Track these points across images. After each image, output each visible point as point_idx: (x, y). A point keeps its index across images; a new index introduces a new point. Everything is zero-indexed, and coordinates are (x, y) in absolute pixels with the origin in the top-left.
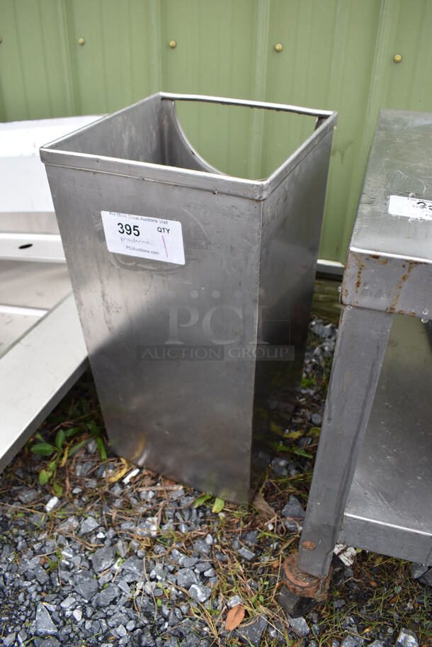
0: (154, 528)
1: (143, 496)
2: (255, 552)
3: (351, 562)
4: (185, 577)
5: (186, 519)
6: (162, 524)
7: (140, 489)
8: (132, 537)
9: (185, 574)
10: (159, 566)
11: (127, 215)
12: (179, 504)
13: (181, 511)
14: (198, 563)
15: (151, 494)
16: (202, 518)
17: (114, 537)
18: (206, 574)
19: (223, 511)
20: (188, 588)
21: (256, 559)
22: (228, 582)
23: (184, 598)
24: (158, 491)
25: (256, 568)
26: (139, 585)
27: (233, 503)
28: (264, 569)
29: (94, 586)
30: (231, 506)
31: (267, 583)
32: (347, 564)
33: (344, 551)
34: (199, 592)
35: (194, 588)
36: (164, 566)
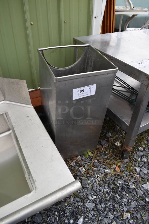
0: (84, 169)
1: (73, 166)
2: (106, 156)
3: (120, 144)
4: (102, 171)
5: (87, 161)
6: (84, 167)
7: (71, 164)
8: (83, 175)
9: (102, 170)
10: (95, 174)
11: (81, 88)
12: (83, 160)
13: (85, 161)
14: (100, 167)
15: (74, 164)
16: (89, 159)
17: (79, 178)
18: (104, 167)
19: (92, 154)
20: (104, 172)
21: (108, 157)
22: (109, 165)
23: (106, 175)
24: (75, 162)
25: (109, 158)
26: (97, 181)
27: (92, 151)
28: (111, 157)
29: (90, 189)
30: (92, 152)
31: (114, 159)
32: (120, 145)
33: (117, 143)
34: (108, 171)
35: (106, 171)
36: (96, 173)
